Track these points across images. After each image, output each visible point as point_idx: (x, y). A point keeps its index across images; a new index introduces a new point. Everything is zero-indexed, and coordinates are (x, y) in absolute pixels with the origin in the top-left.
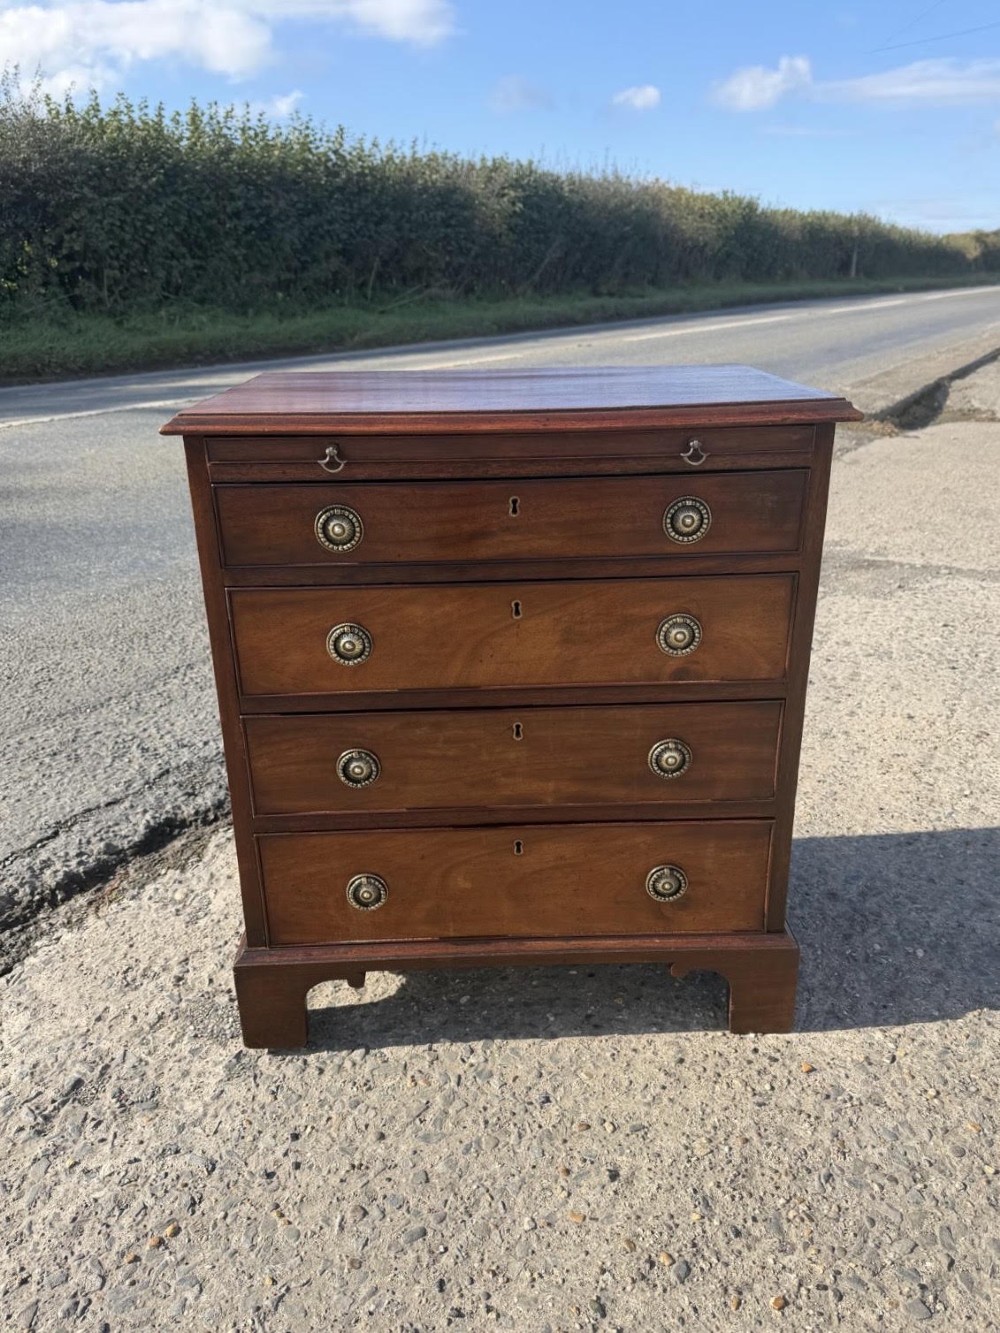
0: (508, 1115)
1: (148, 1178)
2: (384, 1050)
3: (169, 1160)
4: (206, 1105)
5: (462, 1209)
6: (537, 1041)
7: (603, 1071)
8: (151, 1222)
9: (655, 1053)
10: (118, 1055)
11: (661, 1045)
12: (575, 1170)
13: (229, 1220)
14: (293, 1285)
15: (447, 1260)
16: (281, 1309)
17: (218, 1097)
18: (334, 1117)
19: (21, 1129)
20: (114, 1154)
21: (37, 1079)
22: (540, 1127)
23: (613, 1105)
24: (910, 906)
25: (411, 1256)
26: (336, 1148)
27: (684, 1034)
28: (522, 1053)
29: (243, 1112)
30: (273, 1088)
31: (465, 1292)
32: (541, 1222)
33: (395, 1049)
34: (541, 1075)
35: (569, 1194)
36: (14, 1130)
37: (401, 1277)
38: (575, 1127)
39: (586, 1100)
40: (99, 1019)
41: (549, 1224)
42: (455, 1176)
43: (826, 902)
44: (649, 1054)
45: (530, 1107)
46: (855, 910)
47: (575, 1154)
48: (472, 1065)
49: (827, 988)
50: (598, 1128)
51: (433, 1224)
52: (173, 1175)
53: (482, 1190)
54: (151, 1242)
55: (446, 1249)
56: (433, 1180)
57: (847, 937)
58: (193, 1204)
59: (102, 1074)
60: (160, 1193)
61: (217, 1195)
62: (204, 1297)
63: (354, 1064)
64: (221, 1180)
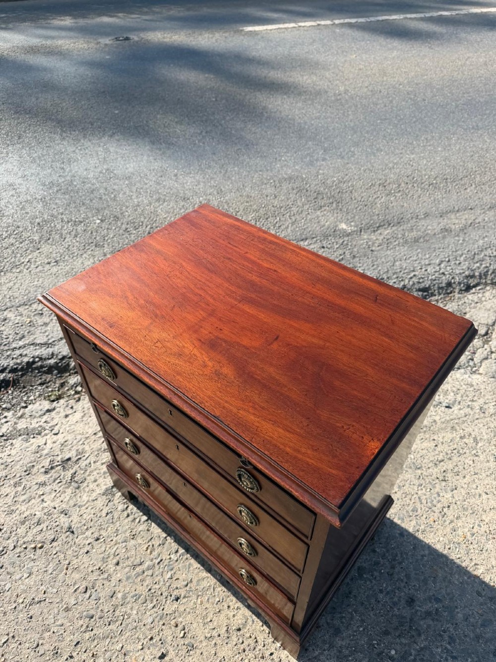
0: (160, 593)
1: (52, 518)
2: (153, 524)
3: (62, 515)
4: (88, 501)
5: (109, 620)
6: (202, 568)
7: (208, 606)
8: (39, 538)
9: (234, 616)
10: (87, 455)
11: (241, 614)
12: (154, 640)
13: (55, 556)
14: (47, 600)
15: (87, 635)
16: (38, 605)
17: (94, 501)
18: (114, 540)
19: (43, 467)
20: (53, 500)
21: (62, 448)
22: (163, 609)
23: (195, 625)
24: (444, 643)
25: (81, 622)
26: (102, 555)
27: (254, 617)
28: (191, 568)
29: (94, 514)
30: (109, 511)
31: (80, 653)
32: (123, 651)
33: (156, 527)
34: (187, 585)
35: (142, 649)
36: (42, 465)
37: (71, 628)
38: (173, 622)
39: (189, 613)
40: (95, 434)
41: (125, 654)
42: (121, 603)
43: (403, 602)
44: (232, 614)
45: (169, 597)
46: (411, 620)
47: (161, 634)
48: (170, 558)
49: (340, 652)
50: (179, 631)
51: (97, 617)
52: (57, 523)
53: (122, 618)
54: (33, 546)
55: (92, 630)
56: (114, 599)
57: (386, 633)
58: (53, 541)
59: (77, 460)
60: (49, 528)
61: (60, 543)
62: (27, 580)
63: (139, 522)
64: (67, 537)
